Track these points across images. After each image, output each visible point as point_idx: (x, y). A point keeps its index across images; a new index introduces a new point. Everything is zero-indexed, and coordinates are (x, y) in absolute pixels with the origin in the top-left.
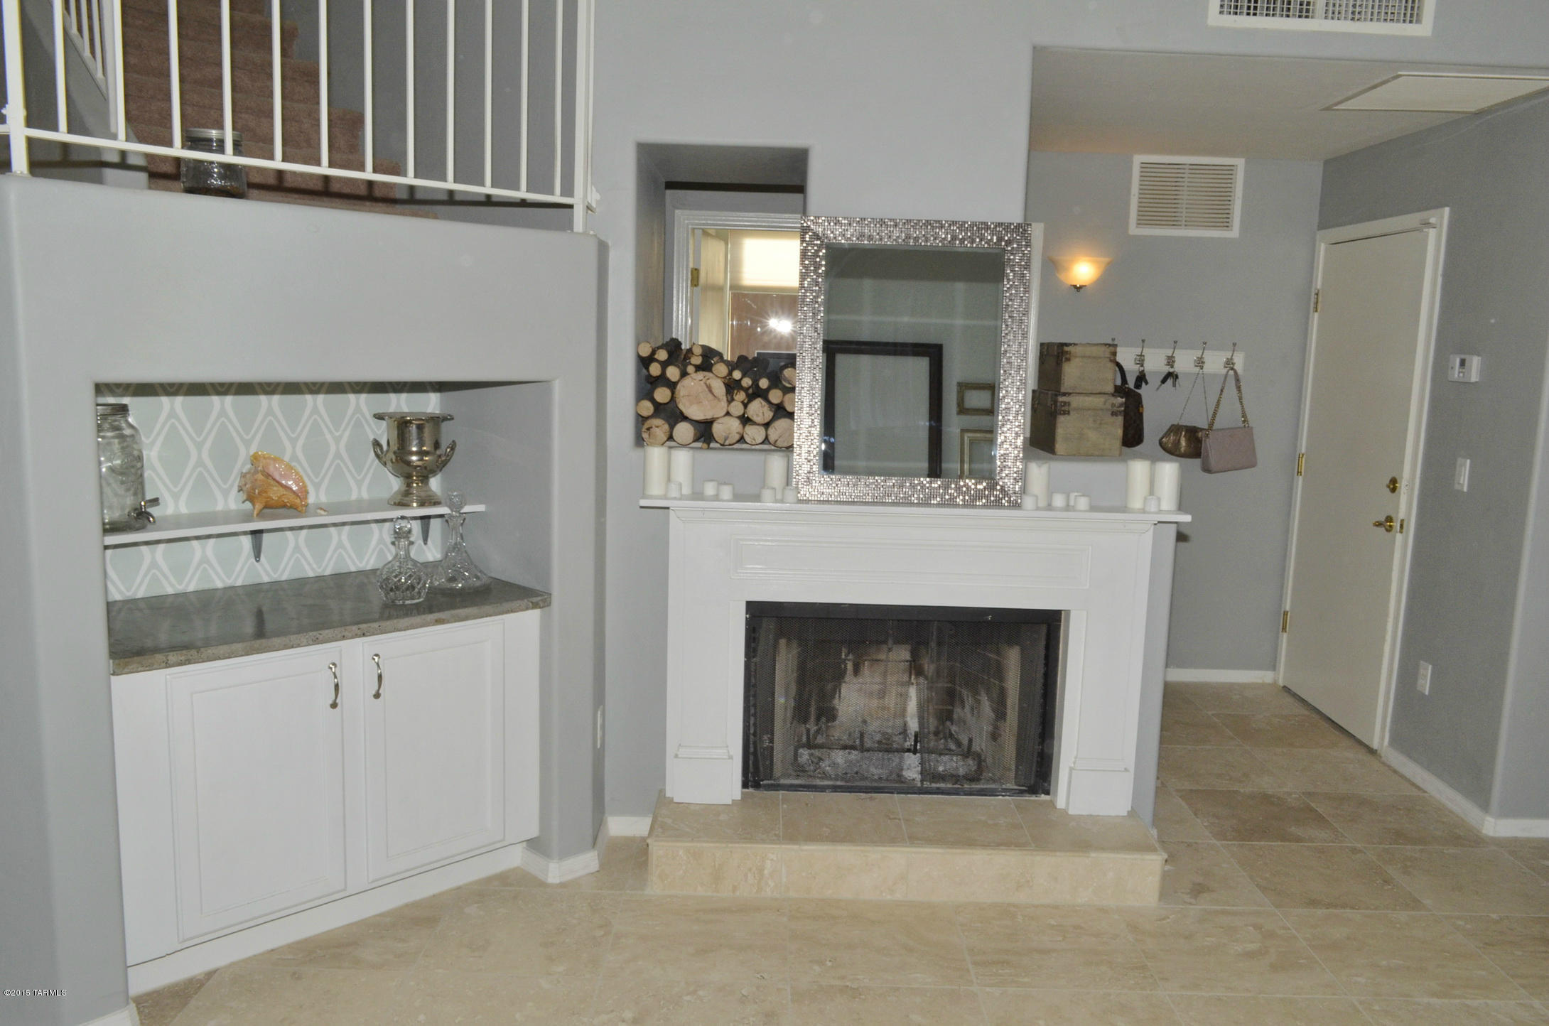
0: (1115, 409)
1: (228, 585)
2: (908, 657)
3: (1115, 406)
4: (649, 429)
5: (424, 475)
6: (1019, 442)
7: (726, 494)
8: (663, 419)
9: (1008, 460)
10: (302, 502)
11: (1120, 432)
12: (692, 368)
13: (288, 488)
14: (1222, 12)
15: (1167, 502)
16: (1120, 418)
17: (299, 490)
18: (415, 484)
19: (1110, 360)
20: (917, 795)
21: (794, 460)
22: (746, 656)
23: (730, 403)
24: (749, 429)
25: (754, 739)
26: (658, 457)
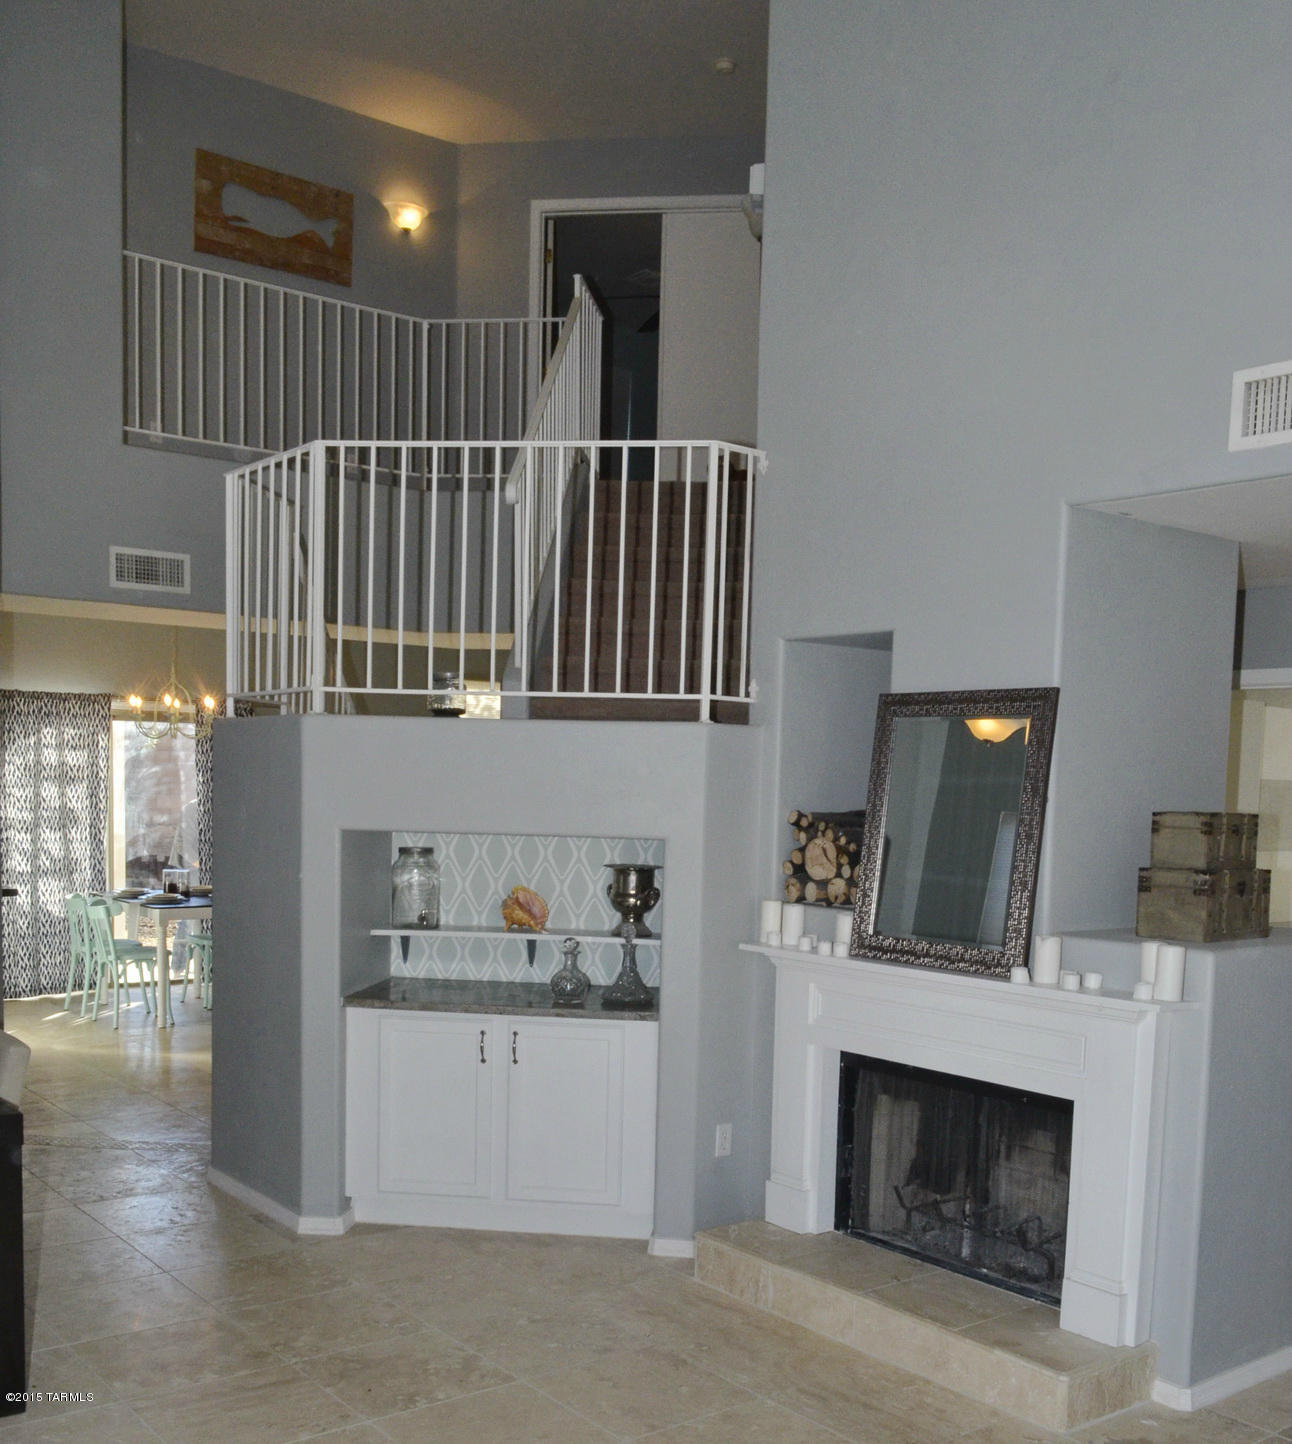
0: (1197, 887)
1: (510, 980)
3: (1197, 883)
4: (788, 887)
5: (639, 913)
6: (1026, 913)
7: (806, 945)
8: (797, 878)
9: (1015, 931)
10: (537, 924)
11: (1204, 914)
12: (820, 834)
13: (529, 912)
14: (1247, 434)
15: (1169, 990)
16: (1204, 898)
17: (538, 915)
18: (632, 920)
19: (1202, 832)
20: (961, 1276)
21: (855, 919)
22: (840, 1102)
23: (839, 866)
24: (853, 890)
25: (853, 1186)
26: (771, 910)
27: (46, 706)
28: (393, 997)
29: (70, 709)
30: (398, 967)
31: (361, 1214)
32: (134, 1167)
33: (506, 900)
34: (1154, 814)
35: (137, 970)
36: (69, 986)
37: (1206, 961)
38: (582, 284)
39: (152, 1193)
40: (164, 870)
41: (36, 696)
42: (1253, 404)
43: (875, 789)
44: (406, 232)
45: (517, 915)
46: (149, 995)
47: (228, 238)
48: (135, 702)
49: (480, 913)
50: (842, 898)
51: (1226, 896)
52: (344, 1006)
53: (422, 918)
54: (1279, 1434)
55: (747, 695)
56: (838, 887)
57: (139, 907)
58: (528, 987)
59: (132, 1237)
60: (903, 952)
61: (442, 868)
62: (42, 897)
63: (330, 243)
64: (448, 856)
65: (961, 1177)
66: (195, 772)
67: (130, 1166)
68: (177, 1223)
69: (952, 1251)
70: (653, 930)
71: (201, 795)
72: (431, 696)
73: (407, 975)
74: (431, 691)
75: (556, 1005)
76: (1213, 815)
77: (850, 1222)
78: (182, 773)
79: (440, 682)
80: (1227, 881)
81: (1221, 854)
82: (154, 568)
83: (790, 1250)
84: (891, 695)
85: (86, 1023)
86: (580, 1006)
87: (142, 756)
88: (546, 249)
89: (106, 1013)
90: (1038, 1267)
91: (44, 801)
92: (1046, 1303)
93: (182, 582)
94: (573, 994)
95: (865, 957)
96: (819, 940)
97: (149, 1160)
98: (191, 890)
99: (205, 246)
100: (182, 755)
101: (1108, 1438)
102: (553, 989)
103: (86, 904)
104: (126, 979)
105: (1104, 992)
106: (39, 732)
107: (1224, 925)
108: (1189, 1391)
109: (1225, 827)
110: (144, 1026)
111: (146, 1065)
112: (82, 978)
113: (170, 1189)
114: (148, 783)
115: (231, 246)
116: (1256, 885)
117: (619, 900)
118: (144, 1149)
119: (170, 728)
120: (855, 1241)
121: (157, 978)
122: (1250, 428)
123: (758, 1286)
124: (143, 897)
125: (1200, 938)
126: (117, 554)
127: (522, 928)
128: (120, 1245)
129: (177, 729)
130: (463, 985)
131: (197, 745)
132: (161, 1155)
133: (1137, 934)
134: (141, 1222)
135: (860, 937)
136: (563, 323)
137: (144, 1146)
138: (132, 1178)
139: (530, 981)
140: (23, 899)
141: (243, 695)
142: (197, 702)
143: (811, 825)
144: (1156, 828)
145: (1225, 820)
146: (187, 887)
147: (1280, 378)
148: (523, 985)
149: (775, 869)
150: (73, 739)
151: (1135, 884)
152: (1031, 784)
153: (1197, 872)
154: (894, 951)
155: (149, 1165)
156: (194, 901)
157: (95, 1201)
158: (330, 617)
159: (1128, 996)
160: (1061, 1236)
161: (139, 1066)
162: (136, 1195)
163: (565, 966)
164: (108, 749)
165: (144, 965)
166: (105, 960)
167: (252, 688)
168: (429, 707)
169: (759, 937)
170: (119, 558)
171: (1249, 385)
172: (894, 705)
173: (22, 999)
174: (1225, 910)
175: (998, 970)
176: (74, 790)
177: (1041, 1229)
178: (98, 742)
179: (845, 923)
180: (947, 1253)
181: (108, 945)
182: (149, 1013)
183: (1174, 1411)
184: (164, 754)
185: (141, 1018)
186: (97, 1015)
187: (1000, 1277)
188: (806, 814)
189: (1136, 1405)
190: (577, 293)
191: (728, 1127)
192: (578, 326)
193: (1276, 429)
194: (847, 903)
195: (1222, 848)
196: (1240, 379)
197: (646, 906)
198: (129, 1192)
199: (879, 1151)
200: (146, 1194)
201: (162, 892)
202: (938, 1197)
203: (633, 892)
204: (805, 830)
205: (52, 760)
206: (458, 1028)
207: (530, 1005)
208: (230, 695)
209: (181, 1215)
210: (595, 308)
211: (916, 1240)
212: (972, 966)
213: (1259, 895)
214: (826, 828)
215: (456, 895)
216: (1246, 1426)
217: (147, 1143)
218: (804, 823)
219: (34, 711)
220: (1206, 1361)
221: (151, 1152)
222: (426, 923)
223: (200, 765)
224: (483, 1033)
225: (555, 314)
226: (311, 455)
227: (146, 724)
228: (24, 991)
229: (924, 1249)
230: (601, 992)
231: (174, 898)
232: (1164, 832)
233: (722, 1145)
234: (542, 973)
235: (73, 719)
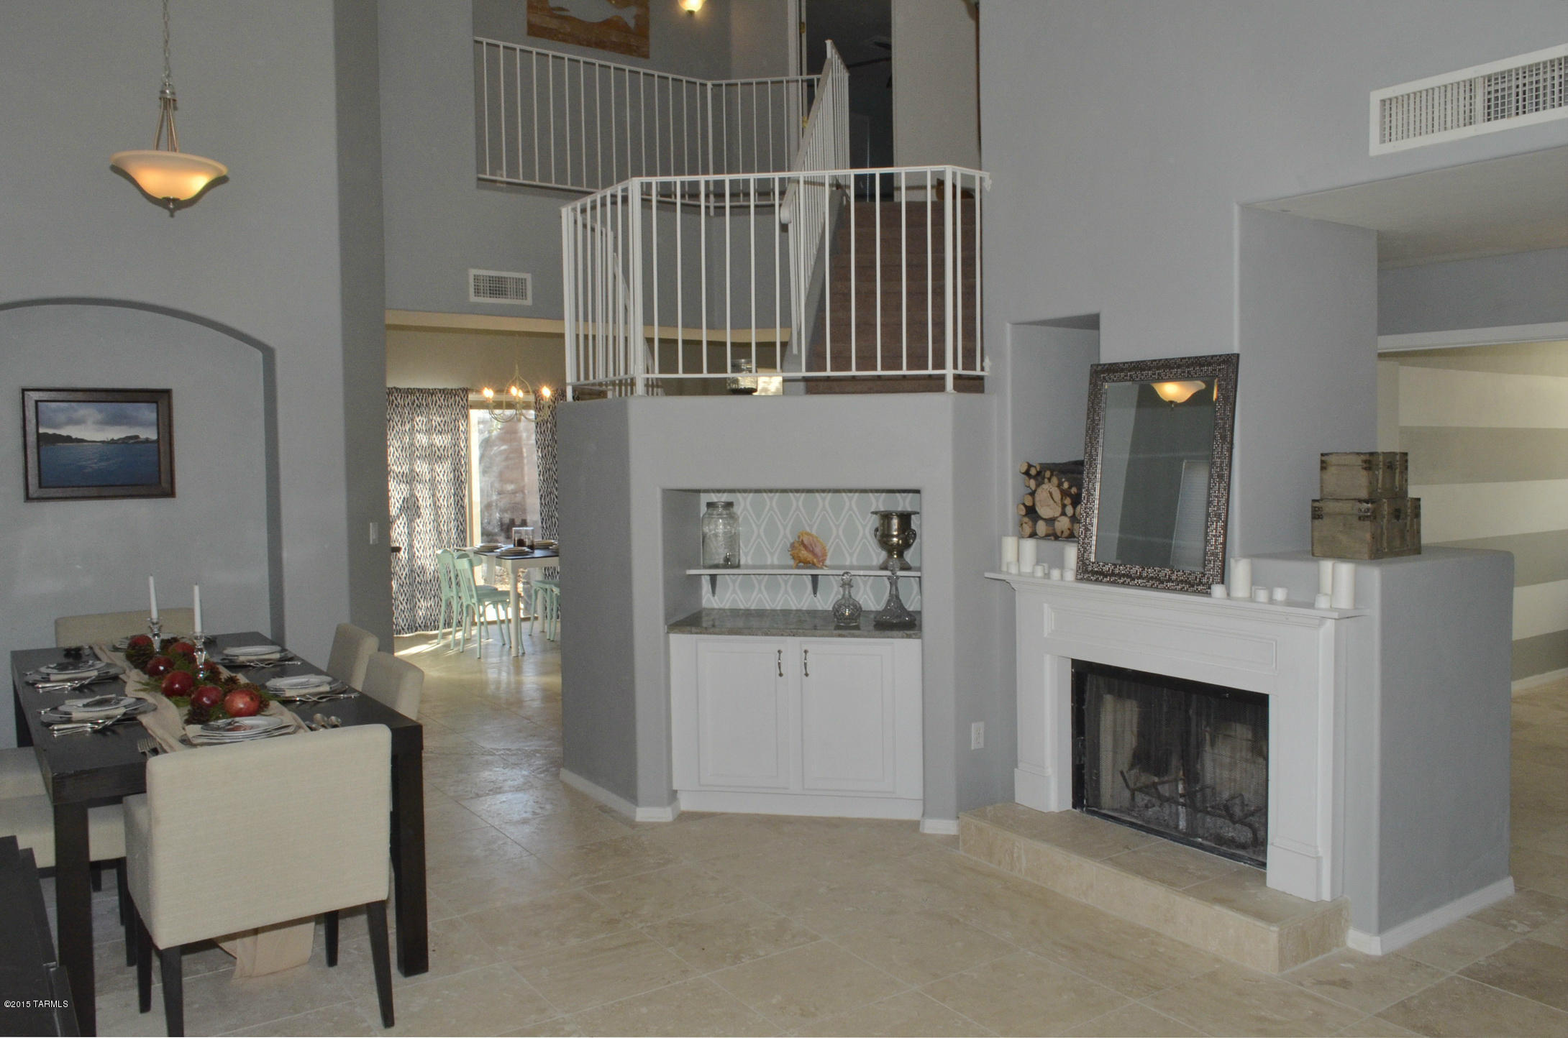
0: (1361, 514)
1: (798, 608)
2: (1250, 736)
3: (1361, 510)
4: (1022, 525)
5: (901, 550)
6: (1221, 540)
7: (1039, 572)
8: (1028, 517)
9: (1212, 554)
10: (819, 562)
11: (1368, 536)
12: (1046, 480)
13: (813, 552)
14: (1384, 142)
15: (1344, 601)
16: (1368, 523)
17: (820, 554)
18: (895, 556)
19: (1363, 468)
20: (1181, 845)
21: (1079, 549)
22: (1072, 702)
23: (1064, 506)
24: (1076, 526)
25: (1085, 771)
26: (1010, 544)
27: (418, 399)
28: (704, 625)
29: (436, 401)
30: (709, 600)
31: (686, 804)
32: (501, 769)
33: (794, 543)
34: (1322, 455)
35: (494, 610)
36: (441, 624)
37: (1374, 574)
38: (832, 48)
39: (517, 791)
40: (514, 528)
41: (410, 392)
42: (1387, 116)
43: (1090, 442)
44: (691, 13)
45: (803, 554)
46: (505, 631)
47: (553, 24)
48: (488, 393)
49: (772, 554)
50: (1066, 533)
51: (1385, 520)
52: (668, 633)
53: (727, 560)
54: (1459, 973)
55: (982, 369)
56: (1063, 524)
57: (495, 559)
58: (813, 613)
59: (503, 826)
60: (1120, 576)
61: (740, 519)
62: (417, 553)
63: (632, 24)
64: (745, 508)
65: (1175, 762)
66: (535, 449)
67: (498, 769)
68: (538, 814)
69: (1172, 823)
70: (912, 564)
71: (541, 467)
72: (729, 378)
73: (716, 606)
74: (729, 375)
75: (838, 628)
76: (1372, 454)
77: (1085, 801)
78: (524, 450)
79: (736, 368)
80: (1386, 508)
81: (1380, 485)
82: (503, 286)
83: (1037, 825)
84: (1100, 365)
85: (454, 655)
86: (857, 628)
87: (493, 438)
88: (801, 23)
89: (470, 646)
90: (1244, 835)
91: (418, 475)
92: (1253, 866)
93: (526, 296)
94: (851, 617)
95: (1089, 580)
96: (1050, 568)
97: (512, 764)
98: (535, 543)
99: (535, 31)
100: (524, 435)
101: (1314, 979)
102: (835, 614)
103: (453, 557)
104: (485, 618)
105: (1289, 603)
106: (412, 420)
107: (1385, 545)
108: (1378, 939)
109: (1381, 464)
110: (501, 656)
111: (503, 686)
112: (450, 618)
113: (532, 786)
114: (498, 459)
115: (556, 30)
116: (1409, 511)
117: (885, 539)
118: (508, 754)
119: (516, 414)
120: (1089, 817)
121: (510, 616)
122: (1386, 137)
123: (1013, 856)
124: (498, 550)
125: (1366, 556)
126: (475, 276)
127: (807, 564)
128: (494, 833)
129: (521, 414)
130: (761, 614)
131: (536, 427)
132: (522, 759)
133: (1313, 554)
134: (509, 814)
135: (1084, 564)
136: (818, 80)
137: (508, 752)
138: (500, 778)
139: (816, 609)
140: (403, 555)
141: (579, 383)
142: (537, 393)
143: (1039, 473)
144: (1324, 466)
145: (1381, 458)
146: (532, 542)
147: (1408, 95)
148: (808, 612)
149: (1011, 511)
150: (439, 425)
151: (1309, 514)
152: (1220, 433)
153: (1360, 501)
154: (1113, 574)
155: (513, 768)
156: (538, 553)
157: (472, 798)
158: (648, 321)
159: (1311, 605)
160: (1263, 810)
161: (498, 688)
162: (506, 792)
163: (844, 595)
164: (467, 432)
165: (500, 607)
166: (469, 603)
167: (587, 377)
168: (728, 387)
169: (1000, 567)
170: (476, 278)
171: (1383, 101)
172: (1103, 373)
173: (401, 635)
174: (1385, 531)
175: (1200, 588)
176: (441, 466)
177: (1243, 804)
178: (459, 427)
179: (1071, 553)
180: (1167, 826)
181: (472, 591)
182: (504, 645)
183: (1368, 956)
184: (510, 434)
185: (498, 648)
186: (463, 648)
187: (1213, 845)
188: (1034, 465)
189: (1335, 951)
190: (829, 55)
191: (981, 724)
192: (831, 81)
193: (1408, 136)
194: (1071, 536)
195: (1380, 481)
196: (1376, 97)
197: (907, 545)
198: (498, 790)
199: (1106, 741)
200: (511, 791)
201: (512, 546)
202: (1156, 779)
203: (895, 533)
204: (1035, 477)
205: (423, 442)
206: (761, 648)
207: (815, 628)
208: (569, 384)
209: (541, 808)
210: (842, 66)
211: (1140, 815)
212: (1178, 585)
213: (1412, 520)
214: (1052, 475)
215: (752, 541)
216: (1428, 967)
217: (509, 750)
218: (1033, 472)
219: (408, 404)
220: (1390, 915)
221: (514, 757)
222: (729, 563)
223: (539, 443)
224: (779, 652)
225: (810, 72)
226: (630, 189)
227: (497, 411)
228: (403, 629)
229: (1148, 822)
230: (872, 616)
231: (522, 550)
232: (1332, 470)
233: (976, 741)
234: (825, 601)
235: (439, 409)
